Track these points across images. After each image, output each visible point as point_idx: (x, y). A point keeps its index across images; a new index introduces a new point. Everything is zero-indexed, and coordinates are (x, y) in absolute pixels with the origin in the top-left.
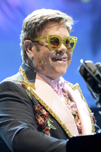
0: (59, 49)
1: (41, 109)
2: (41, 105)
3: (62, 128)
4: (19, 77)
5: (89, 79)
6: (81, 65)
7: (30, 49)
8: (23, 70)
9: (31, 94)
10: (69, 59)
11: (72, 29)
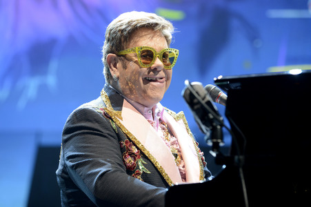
0: (153, 66)
1: (130, 146)
2: (131, 141)
3: (159, 172)
4: (100, 103)
5: (196, 107)
6: (186, 88)
7: (115, 66)
8: (106, 94)
9: (116, 125)
10: (167, 79)
11: (173, 39)
